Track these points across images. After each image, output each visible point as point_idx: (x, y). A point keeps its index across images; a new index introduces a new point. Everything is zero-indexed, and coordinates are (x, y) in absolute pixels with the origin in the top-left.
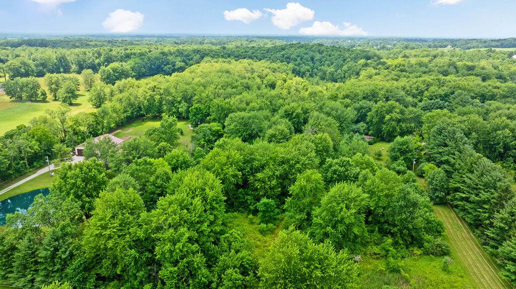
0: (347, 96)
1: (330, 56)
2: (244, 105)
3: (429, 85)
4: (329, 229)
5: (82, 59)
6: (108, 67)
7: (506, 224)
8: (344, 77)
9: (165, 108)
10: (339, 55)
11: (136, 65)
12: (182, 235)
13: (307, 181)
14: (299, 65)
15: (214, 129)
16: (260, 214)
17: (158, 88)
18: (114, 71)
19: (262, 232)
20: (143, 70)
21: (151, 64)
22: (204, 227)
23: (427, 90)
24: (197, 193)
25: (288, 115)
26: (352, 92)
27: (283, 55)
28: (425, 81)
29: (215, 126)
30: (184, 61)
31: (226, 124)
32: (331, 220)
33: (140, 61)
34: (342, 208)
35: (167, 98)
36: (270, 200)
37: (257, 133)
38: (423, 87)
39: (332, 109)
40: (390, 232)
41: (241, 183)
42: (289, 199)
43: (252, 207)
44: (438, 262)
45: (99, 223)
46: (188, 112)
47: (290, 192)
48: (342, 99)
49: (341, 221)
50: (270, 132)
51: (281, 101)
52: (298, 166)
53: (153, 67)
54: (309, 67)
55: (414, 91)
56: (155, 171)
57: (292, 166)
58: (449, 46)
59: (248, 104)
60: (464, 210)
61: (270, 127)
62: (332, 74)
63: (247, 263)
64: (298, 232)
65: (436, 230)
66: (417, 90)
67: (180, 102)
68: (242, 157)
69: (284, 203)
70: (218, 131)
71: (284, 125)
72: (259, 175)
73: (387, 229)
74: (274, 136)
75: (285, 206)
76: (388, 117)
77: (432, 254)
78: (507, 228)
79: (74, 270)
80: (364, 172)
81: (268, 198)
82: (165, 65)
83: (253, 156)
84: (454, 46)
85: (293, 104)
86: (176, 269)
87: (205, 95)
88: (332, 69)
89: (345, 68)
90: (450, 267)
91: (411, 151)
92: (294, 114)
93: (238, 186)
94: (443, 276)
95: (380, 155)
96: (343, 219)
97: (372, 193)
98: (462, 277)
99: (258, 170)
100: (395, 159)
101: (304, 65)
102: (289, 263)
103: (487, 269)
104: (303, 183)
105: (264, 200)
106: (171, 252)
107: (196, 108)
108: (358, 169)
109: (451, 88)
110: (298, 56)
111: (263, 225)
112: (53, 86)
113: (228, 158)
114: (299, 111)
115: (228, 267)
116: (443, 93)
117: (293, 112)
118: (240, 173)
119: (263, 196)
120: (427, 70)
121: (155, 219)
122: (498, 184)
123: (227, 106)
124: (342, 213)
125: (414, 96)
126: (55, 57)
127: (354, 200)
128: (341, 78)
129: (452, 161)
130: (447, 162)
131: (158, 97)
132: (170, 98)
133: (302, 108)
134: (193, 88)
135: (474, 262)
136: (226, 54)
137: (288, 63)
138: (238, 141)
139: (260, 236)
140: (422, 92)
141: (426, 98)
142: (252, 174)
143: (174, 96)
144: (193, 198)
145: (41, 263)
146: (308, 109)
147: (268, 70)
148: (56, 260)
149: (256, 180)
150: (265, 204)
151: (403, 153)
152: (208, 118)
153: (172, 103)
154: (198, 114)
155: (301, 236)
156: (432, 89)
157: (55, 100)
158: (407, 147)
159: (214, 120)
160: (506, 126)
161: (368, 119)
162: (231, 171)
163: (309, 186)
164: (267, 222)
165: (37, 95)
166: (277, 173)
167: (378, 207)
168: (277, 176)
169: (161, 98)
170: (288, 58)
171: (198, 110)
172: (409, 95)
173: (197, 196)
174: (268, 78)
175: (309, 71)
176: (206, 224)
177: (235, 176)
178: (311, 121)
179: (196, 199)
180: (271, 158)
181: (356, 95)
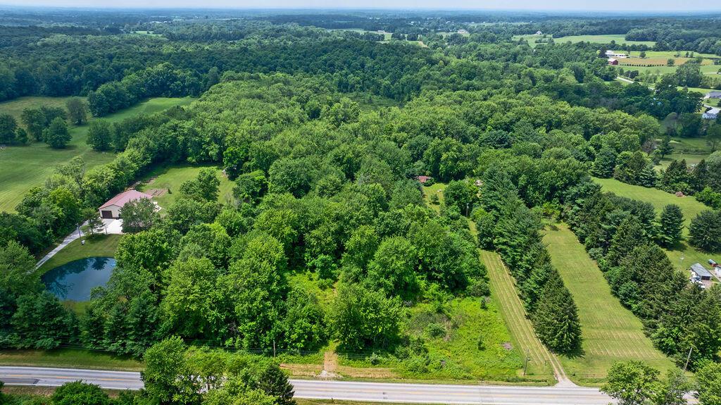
0: (402, 129)
1: (385, 61)
2: (287, 148)
3: (493, 111)
4: (382, 280)
5: (55, 76)
6: (99, 91)
7: (530, 265)
8: (403, 92)
9: (191, 151)
10: (397, 60)
11: (134, 84)
12: (257, 294)
13: (361, 236)
14: (346, 75)
15: (257, 178)
16: (317, 271)
17: (180, 127)
18: (107, 96)
19: (323, 287)
20: (144, 90)
21: (153, 81)
22: (274, 286)
23: (491, 117)
24: (264, 257)
25: (338, 160)
26: (408, 124)
27: (326, 61)
28: (489, 105)
29: (257, 175)
30: (196, 75)
31: (270, 173)
32: (383, 272)
33: (137, 78)
34: (393, 260)
35: (193, 139)
36: (327, 256)
37: (307, 183)
38: (486, 113)
39: (385, 150)
40: (437, 279)
41: (296, 241)
42: (345, 255)
43: (309, 264)
44: (479, 301)
45: (182, 290)
46: (220, 155)
47: (347, 248)
48: (397, 132)
49: (393, 272)
50: (322, 182)
51: (329, 142)
52: (353, 221)
53: (155, 84)
54: (358, 78)
55: (478, 118)
56: (214, 237)
57: (346, 222)
58: (539, 32)
59: (291, 146)
60: (506, 254)
61: (320, 177)
62: (387, 88)
63: (314, 314)
64: (355, 284)
65: (480, 272)
66: (481, 116)
67: (208, 144)
68: (296, 215)
69: (340, 257)
70: (262, 180)
71: (335, 175)
72: (315, 232)
73: (435, 275)
74: (325, 187)
75: (342, 261)
76: (444, 156)
77: (474, 295)
78: (530, 268)
79: (163, 332)
80: (414, 224)
81: (325, 254)
82: (172, 82)
83: (307, 214)
84: (545, 31)
85: (343, 147)
86: (254, 323)
87: (240, 135)
88: (385, 82)
89: (404, 79)
90: (487, 305)
91: (465, 195)
92: (345, 159)
93: (294, 245)
94: (482, 312)
95: (436, 199)
96: (394, 270)
97: (420, 244)
98: (496, 312)
99: (313, 227)
100: (449, 204)
101: (352, 75)
102: (350, 309)
103: (518, 304)
104: (358, 238)
105: (322, 257)
106: (249, 309)
107: (232, 152)
108: (409, 221)
109: (517, 113)
110: (345, 63)
111: (322, 281)
112: (35, 124)
113: (283, 217)
114: (350, 155)
115: (298, 318)
116: (508, 120)
117: (344, 156)
118: (296, 231)
119: (320, 253)
120: (498, 83)
121: (232, 282)
122: (529, 229)
123: (269, 150)
124: (393, 265)
125: (478, 124)
126: (13, 74)
127: (403, 252)
128: (399, 93)
129: (499, 206)
130: (494, 207)
131: (181, 138)
132: (197, 139)
133: (353, 152)
134: (224, 126)
135: (508, 299)
136: (251, 62)
137: (332, 73)
138: (289, 197)
139: (320, 291)
140: (486, 119)
141: (489, 127)
142: (308, 232)
143: (200, 136)
144: (261, 261)
145: (131, 329)
146: (360, 152)
147: (309, 91)
148: (144, 326)
149: (311, 237)
150: (323, 261)
151: (457, 198)
152: (247, 164)
153: (199, 145)
154: (234, 159)
155: (358, 287)
156: (497, 115)
157: (39, 140)
158: (460, 192)
159: (255, 167)
160: (554, 167)
161: (425, 157)
162: (287, 230)
163: (364, 241)
164: (325, 278)
165: (13, 136)
166: (332, 229)
167: (426, 256)
168: (333, 232)
169: (186, 139)
170: (332, 65)
171: (234, 154)
172: (472, 122)
173: (264, 259)
174: (310, 103)
175: (359, 84)
176: (275, 284)
177: (292, 234)
178: (363, 167)
179: (265, 262)
180: (325, 215)
181: (414, 127)
